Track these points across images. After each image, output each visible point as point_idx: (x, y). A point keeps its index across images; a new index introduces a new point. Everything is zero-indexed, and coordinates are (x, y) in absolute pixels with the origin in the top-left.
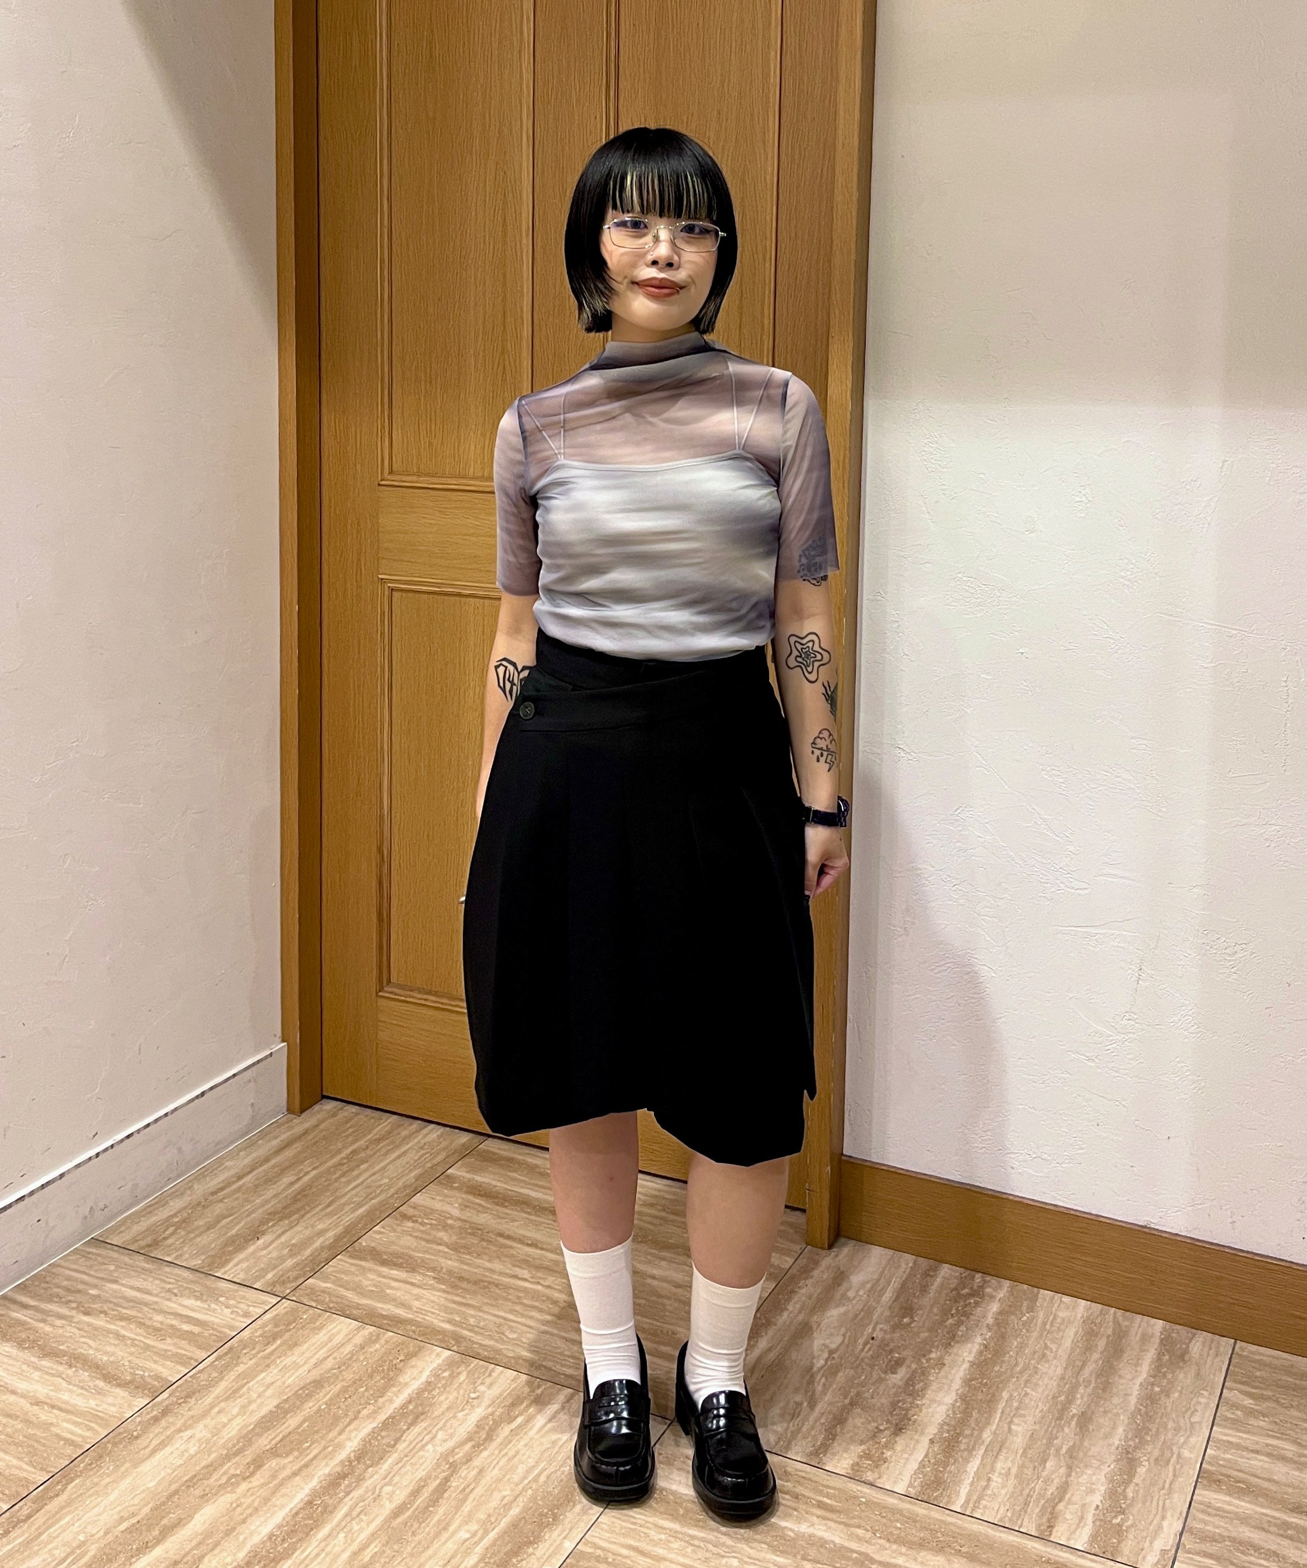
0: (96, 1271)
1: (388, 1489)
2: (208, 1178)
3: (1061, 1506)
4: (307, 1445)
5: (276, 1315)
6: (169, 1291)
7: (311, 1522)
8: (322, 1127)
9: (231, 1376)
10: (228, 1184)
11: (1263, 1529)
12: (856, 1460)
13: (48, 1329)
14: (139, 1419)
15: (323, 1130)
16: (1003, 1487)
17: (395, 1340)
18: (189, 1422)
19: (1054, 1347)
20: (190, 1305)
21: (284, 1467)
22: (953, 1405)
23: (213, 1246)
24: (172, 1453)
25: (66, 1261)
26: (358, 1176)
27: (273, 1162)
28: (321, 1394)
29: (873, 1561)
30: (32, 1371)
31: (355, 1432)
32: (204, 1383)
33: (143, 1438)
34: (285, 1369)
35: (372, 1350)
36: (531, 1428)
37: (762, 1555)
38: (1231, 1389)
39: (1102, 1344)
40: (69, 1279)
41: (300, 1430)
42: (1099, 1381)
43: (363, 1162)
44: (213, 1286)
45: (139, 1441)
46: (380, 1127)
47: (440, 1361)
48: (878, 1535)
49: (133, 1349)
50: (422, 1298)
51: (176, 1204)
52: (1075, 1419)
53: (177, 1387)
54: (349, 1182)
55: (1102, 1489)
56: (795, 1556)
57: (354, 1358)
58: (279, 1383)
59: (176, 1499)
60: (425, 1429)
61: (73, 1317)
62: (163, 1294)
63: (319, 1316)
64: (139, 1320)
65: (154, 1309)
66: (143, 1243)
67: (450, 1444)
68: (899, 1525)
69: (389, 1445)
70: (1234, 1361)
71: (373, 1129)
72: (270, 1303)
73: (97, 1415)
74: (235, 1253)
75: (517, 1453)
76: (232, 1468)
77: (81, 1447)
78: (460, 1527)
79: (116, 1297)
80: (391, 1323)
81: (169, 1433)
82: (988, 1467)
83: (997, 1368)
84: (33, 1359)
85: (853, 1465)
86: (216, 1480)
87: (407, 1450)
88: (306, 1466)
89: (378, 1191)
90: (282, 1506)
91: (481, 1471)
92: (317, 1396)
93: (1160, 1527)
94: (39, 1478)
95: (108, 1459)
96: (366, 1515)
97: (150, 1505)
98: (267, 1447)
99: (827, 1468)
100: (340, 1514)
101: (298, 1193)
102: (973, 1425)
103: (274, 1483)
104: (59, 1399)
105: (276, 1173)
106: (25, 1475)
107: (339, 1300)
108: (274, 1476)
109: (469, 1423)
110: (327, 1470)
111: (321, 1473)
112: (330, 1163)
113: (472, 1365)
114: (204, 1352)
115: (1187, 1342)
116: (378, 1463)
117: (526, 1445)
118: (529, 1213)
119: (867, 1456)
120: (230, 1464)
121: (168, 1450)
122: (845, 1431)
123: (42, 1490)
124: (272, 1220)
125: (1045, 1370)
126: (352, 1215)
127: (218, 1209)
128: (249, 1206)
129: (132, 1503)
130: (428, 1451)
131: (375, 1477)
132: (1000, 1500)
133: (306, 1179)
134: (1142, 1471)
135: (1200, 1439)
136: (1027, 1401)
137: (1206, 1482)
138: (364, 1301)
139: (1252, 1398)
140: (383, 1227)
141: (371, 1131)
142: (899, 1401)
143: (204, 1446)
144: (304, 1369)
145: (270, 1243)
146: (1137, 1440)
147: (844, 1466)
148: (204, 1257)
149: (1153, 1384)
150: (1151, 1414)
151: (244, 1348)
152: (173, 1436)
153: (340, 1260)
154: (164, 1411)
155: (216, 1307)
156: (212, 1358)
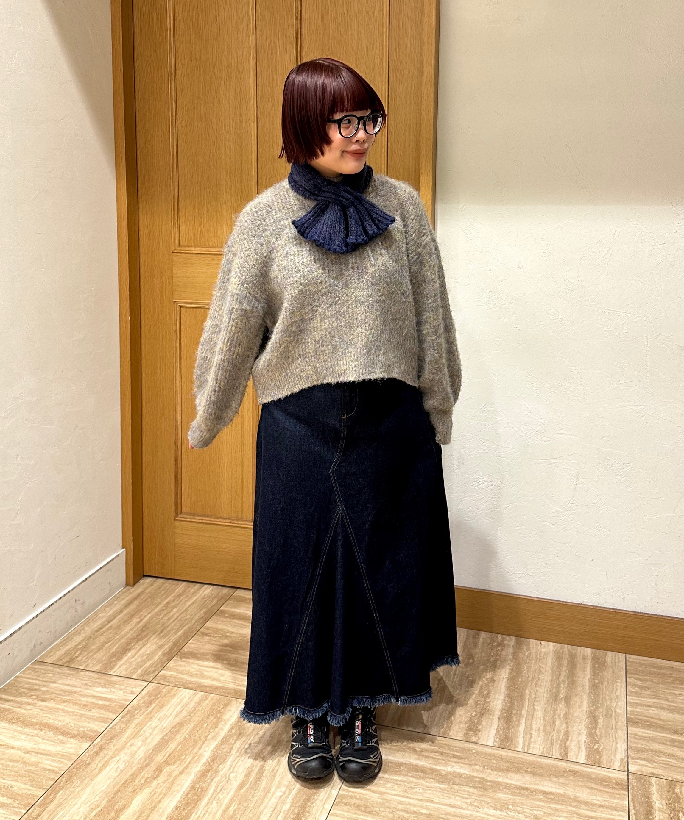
0: (43, 678)
1: (232, 775)
2: (92, 624)
3: (568, 743)
4: (184, 757)
5: (149, 691)
6: (86, 684)
7: (196, 797)
8: (147, 591)
9: (133, 725)
11: (665, 744)
12: (466, 732)
13: (24, 711)
14: (87, 754)
15: (147, 594)
16: (539, 737)
17: (215, 698)
18: (116, 752)
19: (544, 666)
20: (99, 691)
21: (174, 770)
22: (504, 700)
23: (104, 659)
24: (111, 770)
25: (24, 674)
27: (125, 612)
28: (184, 730)
29: (487, 781)
30: (20, 735)
31: (207, 748)
32: (119, 731)
33: (93, 763)
34: (161, 719)
35: (204, 704)
37: (433, 785)
38: (630, 678)
39: (565, 662)
40: (29, 683)
41: (178, 750)
42: (569, 680)
43: (173, 607)
44: (110, 679)
45: (91, 766)
46: (177, 590)
48: (486, 768)
49: (74, 717)
51: (78, 639)
52: (563, 700)
53: (104, 735)
54: (169, 619)
55: (585, 732)
56: (449, 783)
57: (197, 709)
58: (160, 727)
59: (119, 794)
60: (244, 741)
61: (35, 704)
62: (83, 686)
63: (172, 689)
64: (74, 701)
65: (80, 695)
66: (65, 660)
68: (494, 761)
69: (227, 752)
70: (627, 664)
72: (144, 685)
73: (63, 755)
74: (117, 661)
76: (146, 774)
77: (58, 773)
78: (276, 790)
79: (57, 691)
80: (211, 690)
81: (106, 759)
82: (529, 729)
83: (520, 680)
84: (21, 729)
85: (465, 735)
86: (139, 781)
87: (237, 753)
88: (186, 768)
89: (186, 622)
90: (178, 791)
92: (182, 731)
93: (617, 748)
94: (39, 793)
95: (75, 778)
96: (225, 790)
97: (106, 800)
98: (162, 761)
99: (452, 738)
100: (211, 791)
101: (144, 627)
102: (516, 709)
103: (171, 779)
104: (39, 749)
105: (128, 617)
106: (30, 792)
107: (180, 680)
108: (170, 775)
110: (198, 769)
111: (195, 771)
112: (156, 610)
114: (114, 715)
115: (604, 657)
116: (224, 762)
119: (470, 729)
120: (144, 772)
121: (108, 768)
122: (455, 718)
123: (42, 800)
124: (133, 642)
125: (542, 678)
126: (175, 636)
127: (102, 639)
128: (118, 637)
129: (95, 800)
131: (225, 769)
132: (539, 743)
133: (146, 619)
134: (600, 721)
135: (623, 703)
136: (539, 694)
137: (631, 724)
138: (193, 679)
139: (641, 681)
140: (193, 641)
141: (174, 592)
142: (478, 701)
143: (127, 764)
144: (171, 718)
145: (136, 654)
146: (594, 707)
147: (460, 736)
148: (101, 665)
149: (594, 679)
150: (597, 693)
151: (135, 711)
152: (109, 761)
153: (175, 660)
154: (100, 748)
155: (115, 691)
156: (119, 717)
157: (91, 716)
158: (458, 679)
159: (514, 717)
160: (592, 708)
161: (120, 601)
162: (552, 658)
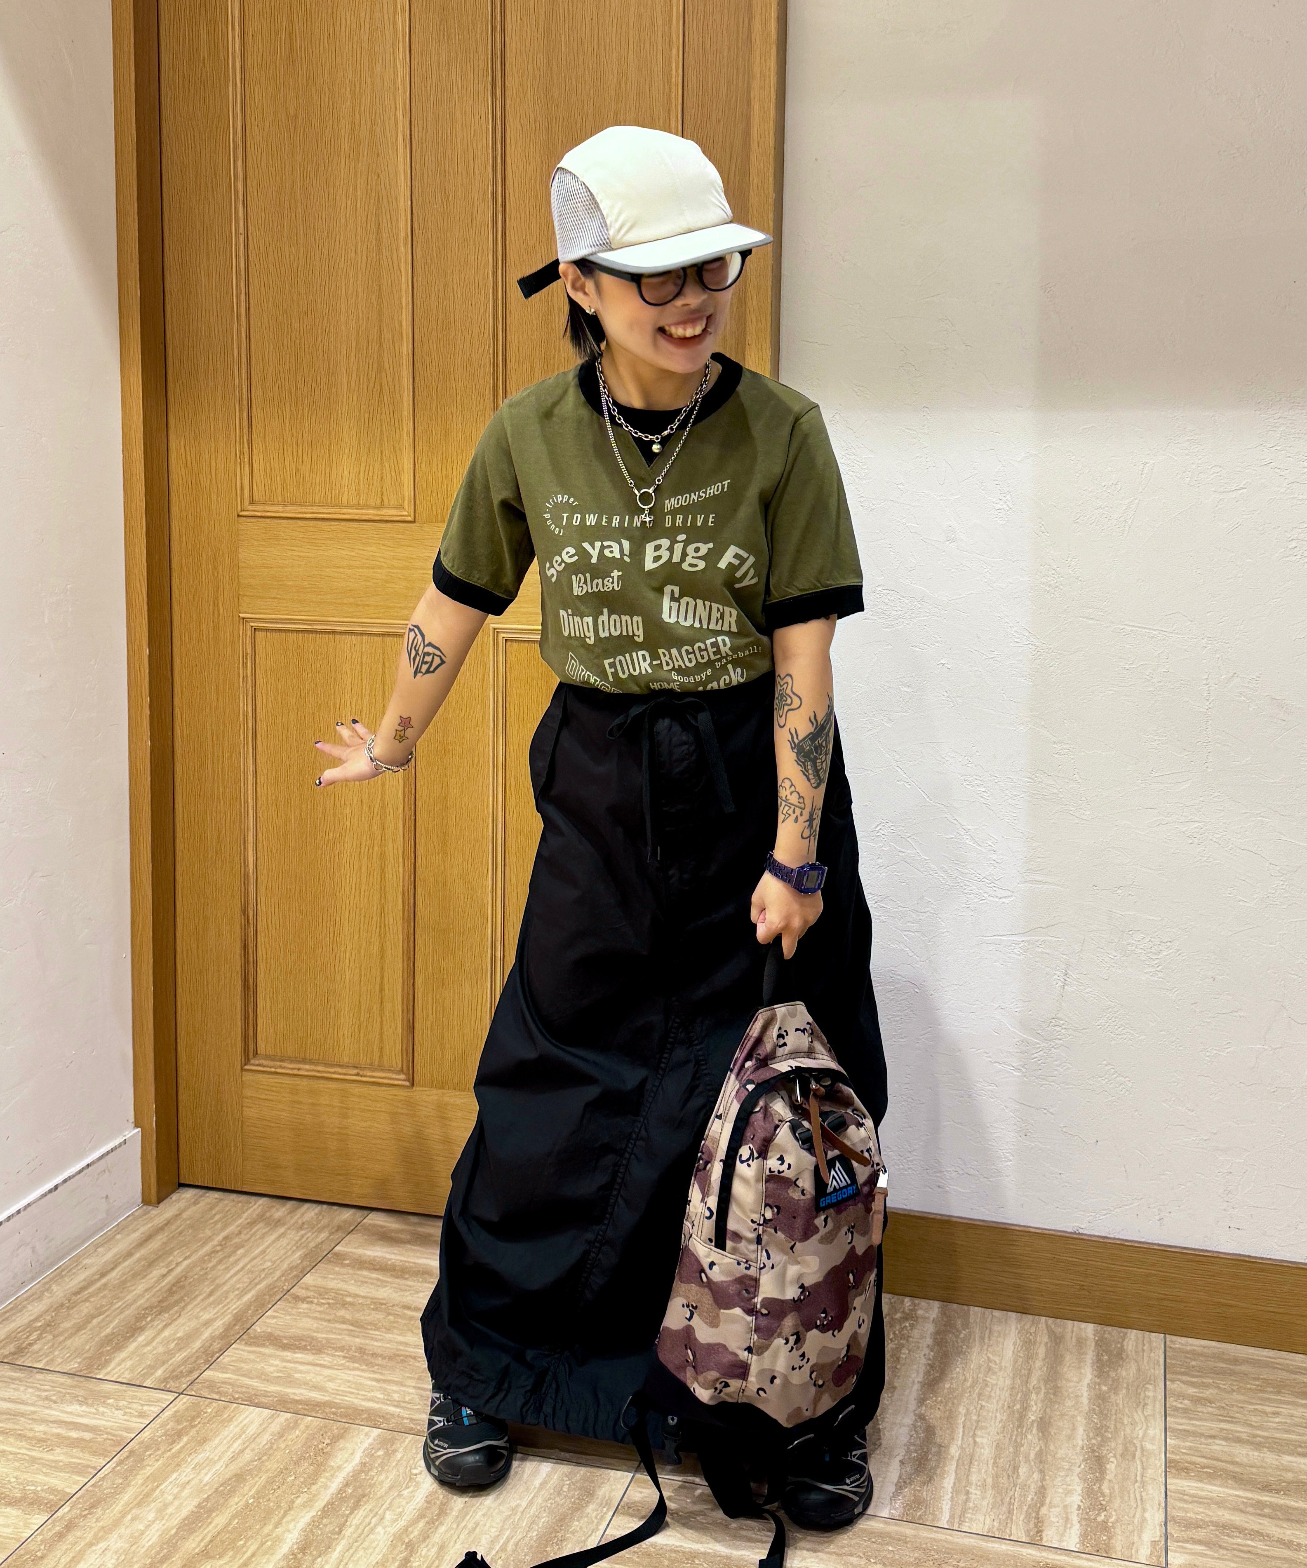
2: (67, 1279)
3: (1044, 1510)
4: (242, 1542)
5: (176, 1412)
6: (47, 1398)
8: (185, 1215)
9: (139, 1479)
10: (91, 1283)
11: (1242, 1511)
14: (40, 1538)
15: (186, 1220)
16: (983, 1499)
17: (315, 1423)
18: (101, 1534)
19: (997, 1359)
20: (74, 1411)
22: (914, 1426)
23: (87, 1347)
26: (236, 1262)
27: (137, 1255)
28: (246, 1488)
31: (293, 1524)
32: (109, 1490)
33: (50, 1557)
34: (198, 1468)
35: (291, 1436)
38: (1173, 1381)
39: (1041, 1351)
41: (230, 1528)
42: (1048, 1386)
43: (238, 1247)
44: (97, 1389)
45: (45, 1561)
46: (250, 1211)
47: (370, 1440)
48: (872, 1561)
49: (17, 1464)
50: (336, 1378)
51: (36, 1308)
52: (1035, 1425)
53: (79, 1498)
54: (227, 1269)
55: (1079, 1489)
57: (275, 1447)
58: (193, 1482)
60: (371, 1510)
62: (41, 1403)
63: (225, 1407)
64: (21, 1432)
65: (33, 1420)
66: (5, 1352)
67: (402, 1523)
69: (333, 1532)
70: (1168, 1354)
71: (244, 1213)
72: (166, 1400)
74: (114, 1352)
75: (477, 1524)
80: (308, 1408)
81: (78, 1548)
82: (965, 1484)
83: (947, 1385)
87: (355, 1535)
89: (263, 1276)
91: (442, 1548)
92: (242, 1491)
93: (1144, 1520)
98: (197, 1551)
101: (174, 1285)
102: (939, 1443)
105: (144, 1266)
107: (244, 1390)
109: (418, 1500)
112: (201, 1253)
113: (407, 1441)
114: (101, 1460)
115: (1120, 1340)
116: (326, 1552)
117: (484, 1515)
124: (149, 1315)
125: (994, 1382)
126: (239, 1302)
127: (86, 1308)
128: (120, 1304)
130: (379, 1533)
132: (984, 1510)
133: (179, 1269)
134: (1111, 1467)
135: (1157, 1431)
136: (985, 1414)
137: (1173, 1471)
138: (272, 1388)
139: (1195, 1387)
140: (277, 1311)
141: (240, 1217)
143: (123, 1558)
144: (220, 1465)
145: (153, 1339)
146: (1099, 1438)
148: (80, 1360)
149: (1099, 1384)
150: (1105, 1412)
151: (145, 1452)
152: (85, 1551)
153: (237, 1349)
154: (66, 1526)
155: (105, 1410)
156: (112, 1464)
157: (53, 1461)
159: (934, 1459)
160: (1094, 1441)
161: (128, 1235)
162: (1015, 1344)
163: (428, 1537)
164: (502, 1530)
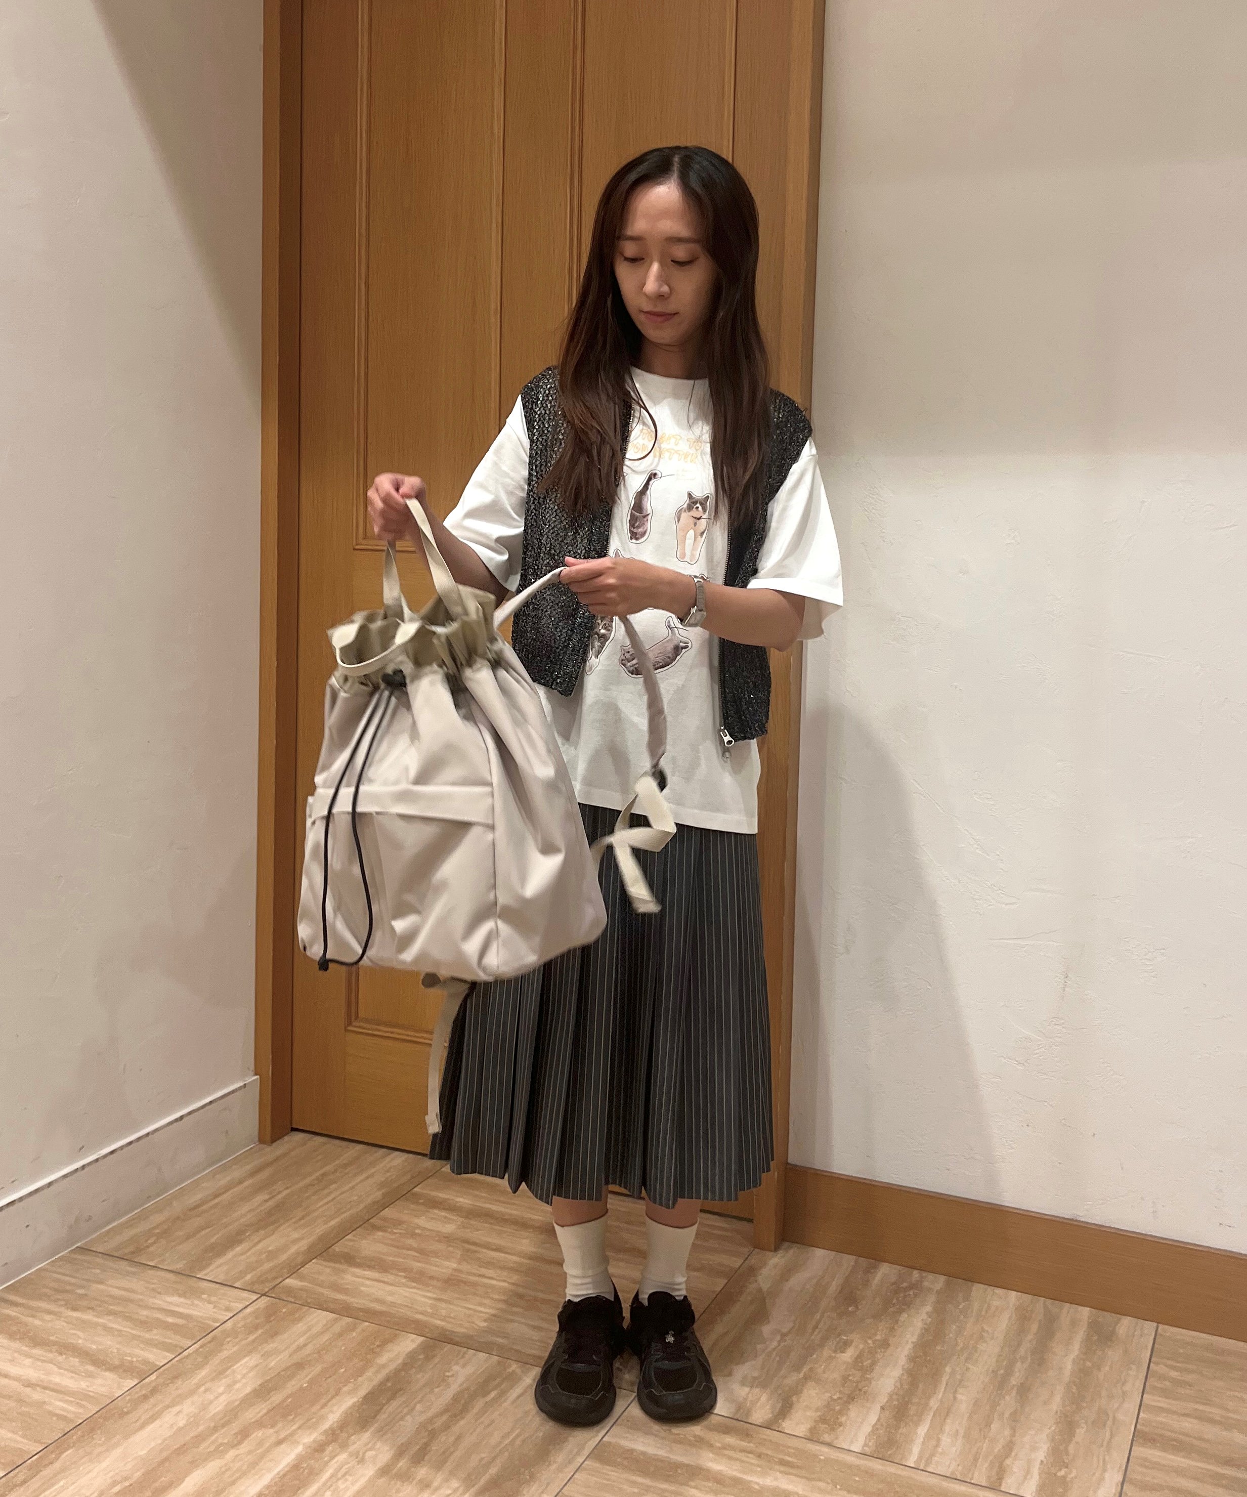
0: (82, 1274)
1: (370, 1454)
2: (186, 1198)
3: (1008, 1462)
4: (291, 1417)
5: (257, 1309)
6: (154, 1290)
7: (297, 1482)
8: (293, 1154)
9: (217, 1360)
10: (203, 1202)
11: (1200, 1480)
12: (814, 1424)
13: (37, 1322)
14: (128, 1398)
15: (293, 1157)
16: (953, 1445)
17: (370, 1329)
18: (178, 1399)
19: (991, 1329)
20: (174, 1302)
21: (270, 1436)
22: (901, 1378)
23: (193, 1253)
24: (161, 1426)
25: (53, 1266)
26: (328, 1194)
27: (248, 1183)
28: (303, 1375)
30: (23, 1358)
31: (337, 1406)
32: (190, 1366)
33: (134, 1413)
34: (266, 1355)
35: (350, 1337)
36: (505, 1401)
38: (1154, 1363)
39: (1034, 1327)
40: (58, 1280)
41: (284, 1405)
42: (1035, 1357)
43: (332, 1183)
44: (196, 1285)
45: (129, 1416)
46: (347, 1154)
47: (414, 1345)
48: (838, 1487)
49: (120, 1339)
50: (396, 1294)
51: (157, 1219)
52: (1015, 1388)
53: (164, 1371)
54: (320, 1200)
55: (1045, 1447)
57: (333, 1344)
58: (262, 1366)
59: (167, 1464)
60: (404, 1402)
61: (61, 1313)
62: (147, 1293)
63: (298, 1309)
64: (127, 1315)
65: (139, 1305)
66: (127, 1251)
67: (430, 1414)
68: (857, 1479)
69: (369, 1416)
70: (1158, 1340)
71: (342, 1155)
72: (250, 1299)
73: (90, 1396)
74: (214, 1258)
76: (221, 1437)
77: (72, 1421)
79: (102, 1295)
80: (366, 1315)
81: (158, 1409)
82: (938, 1429)
83: (938, 1348)
84: (25, 1348)
85: (812, 1429)
86: (206, 1448)
87: (387, 1421)
88: (292, 1435)
89: (349, 1207)
90: (269, 1470)
91: (459, 1438)
92: (299, 1377)
93: (1102, 1479)
94: (33, 1448)
95: (99, 1432)
96: (350, 1475)
97: (142, 1471)
98: (253, 1420)
99: (786, 1431)
100: (326, 1475)
101: (273, 1209)
102: (920, 1395)
103: (261, 1449)
104: (50, 1381)
105: (251, 1191)
106: (18, 1447)
107: (317, 1296)
108: (260, 1444)
109: (446, 1397)
110: (312, 1438)
111: (306, 1441)
112: (301, 1184)
113: (446, 1349)
114: (189, 1340)
115: (1114, 1325)
116: (360, 1431)
117: (500, 1415)
118: (491, 1224)
119: (823, 1420)
120: (217, 1435)
121: (157, 1423)
122: (801, 1400)
123: (36, 1460)
124: (248, 1231)
125: (984, 1349)
126: (325, 1227)
127: (198, 1222)
128: (226, 1220)
129: (123, 1469)
130: (408, 1421)
131: (358, 1443)
132: (950, 1457)
133: (280, 1196)
134: (1081, 1432)
135: (1133, 1404)
136: (970, 1374)
137: (1141, 1441)
138: (340, 1297)
139: (1179, 1371)
140: (354, 1236)
141: (338, 1158)
142: (849, 1375)
143: (192, 1419)
144: (284, 1356)
145: (248, 1250)
146: (1074, 1406)
147: (802, 1429)
148: (185, 1262)
149: (1085, 1360)
150: (1086, 1384)
151: (227, 1337)
152: (163, 1411)
153: (316, 1263)
154: (152, 1390)
155: (200, 1304)
156: (197, 1345)
157: (149, 1339)
158: (820, 1335)
159: (914, 1408)
160: (1068, 1408)
161: (243, 1166)
162: (1010, 1318)
163: (449, 1427)
164: (513, 1429)
